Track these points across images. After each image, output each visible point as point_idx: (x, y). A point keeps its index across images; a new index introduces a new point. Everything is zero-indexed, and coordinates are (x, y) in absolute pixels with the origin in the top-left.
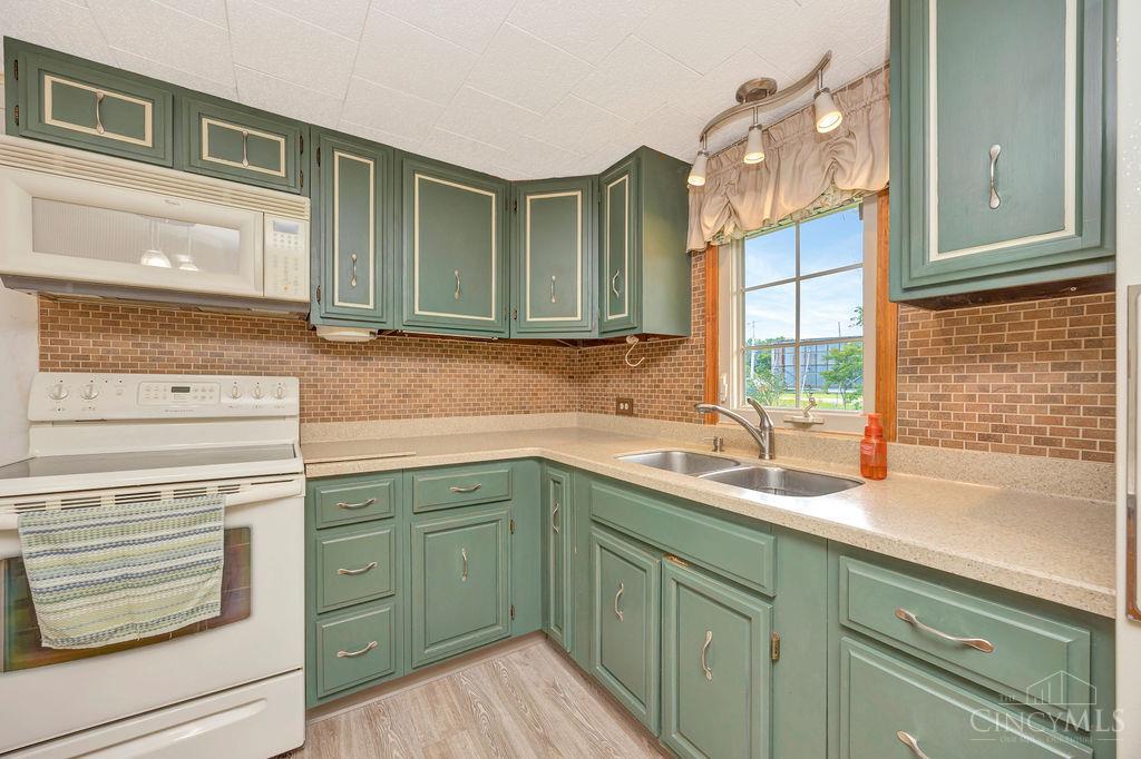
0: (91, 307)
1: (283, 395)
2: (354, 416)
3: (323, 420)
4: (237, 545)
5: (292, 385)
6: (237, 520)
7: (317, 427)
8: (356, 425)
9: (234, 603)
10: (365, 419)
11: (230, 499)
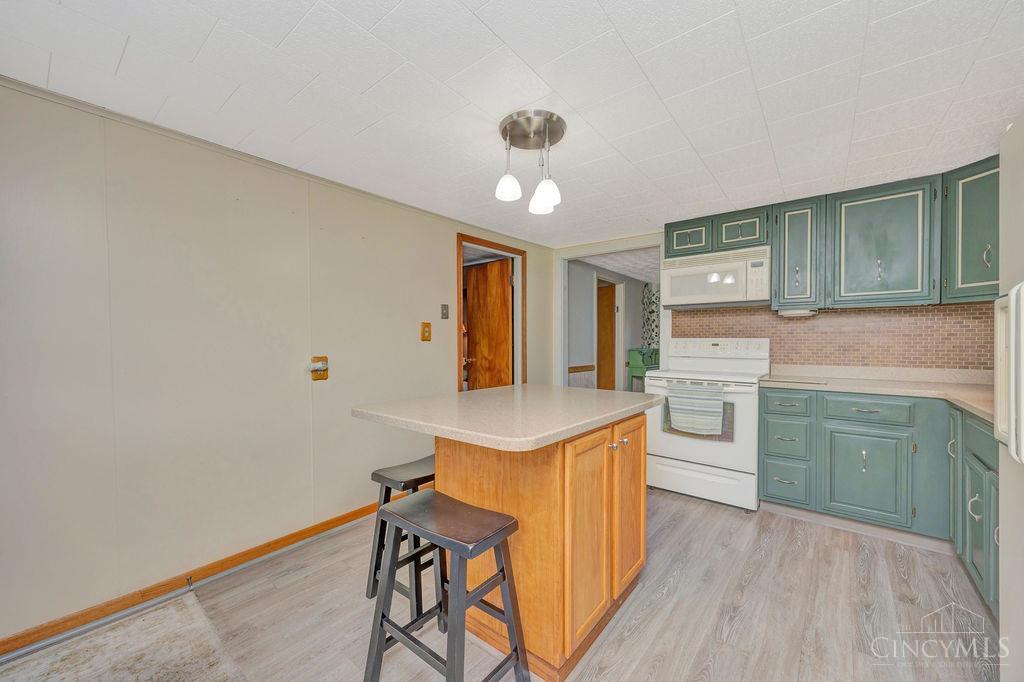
0: (686, 311)
1: (760, 348)
2: (806, 361)
3: (785, 363)
4: (729, 409)
5: (765, 343)
6: (729, 399)
7: (781, 367)
8: (806, 367)
9: (727, 435)
10: (812, 364)
11: (726, 389)
